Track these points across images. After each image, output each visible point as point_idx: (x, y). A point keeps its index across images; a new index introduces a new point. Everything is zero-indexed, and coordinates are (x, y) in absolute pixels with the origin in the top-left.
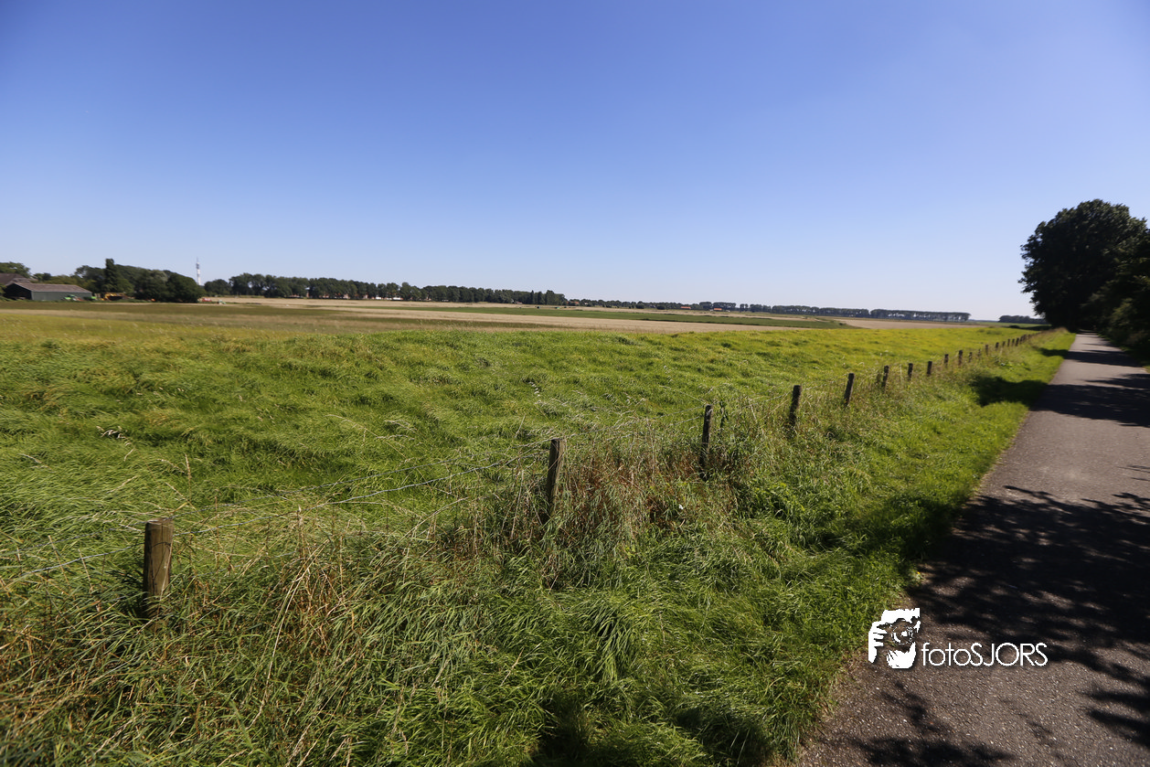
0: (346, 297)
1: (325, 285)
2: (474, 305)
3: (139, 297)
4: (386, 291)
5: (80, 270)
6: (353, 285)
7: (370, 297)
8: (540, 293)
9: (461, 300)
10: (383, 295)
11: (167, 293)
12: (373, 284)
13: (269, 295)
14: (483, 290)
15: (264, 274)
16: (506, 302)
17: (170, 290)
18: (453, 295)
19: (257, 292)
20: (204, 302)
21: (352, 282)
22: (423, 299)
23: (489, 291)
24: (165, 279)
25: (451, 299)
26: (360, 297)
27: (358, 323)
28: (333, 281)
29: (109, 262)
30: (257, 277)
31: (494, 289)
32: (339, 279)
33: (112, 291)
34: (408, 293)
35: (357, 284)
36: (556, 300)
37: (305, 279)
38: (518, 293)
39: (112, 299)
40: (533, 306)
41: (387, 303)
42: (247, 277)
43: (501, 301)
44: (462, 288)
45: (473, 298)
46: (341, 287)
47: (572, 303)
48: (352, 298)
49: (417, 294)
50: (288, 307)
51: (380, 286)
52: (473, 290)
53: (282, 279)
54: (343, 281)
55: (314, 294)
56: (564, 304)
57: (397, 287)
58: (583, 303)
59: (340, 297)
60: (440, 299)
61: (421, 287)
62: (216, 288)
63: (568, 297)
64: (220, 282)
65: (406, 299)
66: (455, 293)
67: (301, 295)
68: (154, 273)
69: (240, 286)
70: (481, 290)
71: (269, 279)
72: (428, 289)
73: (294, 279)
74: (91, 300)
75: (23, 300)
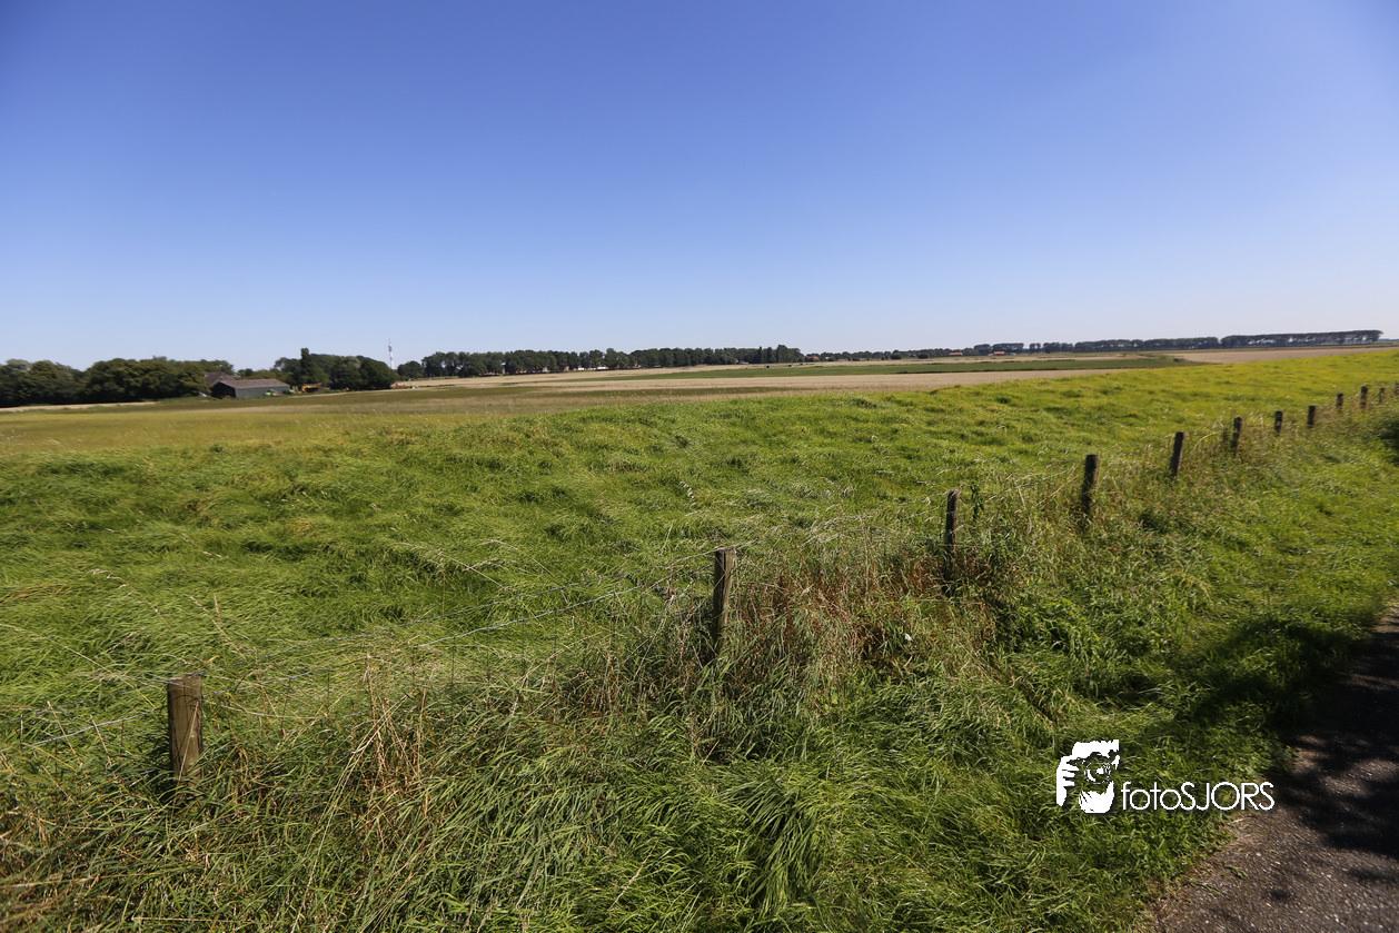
0: (546, 370)
1: (522, 358)
2: (692, 369)
3: (335, 387)
4: (589, 360)
5: (278, 363)
6: (552, 356)
7: (571, 369)
8: (770, 349)
9: (676, 365)
10: (585, 365)
11: (360, 380)
12: (573, 353)
13: (465, 374)
14: (700, 350)
15: (457, 352)
16: (729, 363)
17: (363, 377)
18: (666, 359)
19: (450, 372)
20: (398, 387)
21: (550, 352)
22: (631, 367)
23: (708, 351)
24: (358, 366)
25: (664, 364)
26: (561, 370)
27: (558, 400)
28: (530, 353)
29: (305, 352)
30: (451, 355)
31: (714, 348)
32: (536, 350)
33: (309, 382)
34: (614, 361)
35: (556, 354)
36: (790, 355)
37: (500, 353)
38: (743, 350)
39: (309, 391)
40: (762, 366)
41: (591, 374)
42: (440, 356)
43: (723, 363)
44: (676, 350)
45: (689, 361)
46: (539, 360)
47: (810, 358)
48: (552, 371)
49: (624, 361)
50: (483, 386)
51: (582, 355)
52: (689, 351)
53: (475, 355)
54: (540, 352)
55: (511, 371)
56: (800, 361)
57: (601, 354)
58: (823, 357)
59: (539, 371)
60: (651, 365)
61: (629, 353)
62: (409, 371)
63: (805, 352)
64: (413, 364)
65: (612, 367)
66: (668, 356)
67: (497, 372)
68: (347, 360)
69: (434, 367)
70: (699, 351)
71: (462, 357)
72: (637, 353)
73: (489, 354)
74: (290, 393)
75: (227, 399)
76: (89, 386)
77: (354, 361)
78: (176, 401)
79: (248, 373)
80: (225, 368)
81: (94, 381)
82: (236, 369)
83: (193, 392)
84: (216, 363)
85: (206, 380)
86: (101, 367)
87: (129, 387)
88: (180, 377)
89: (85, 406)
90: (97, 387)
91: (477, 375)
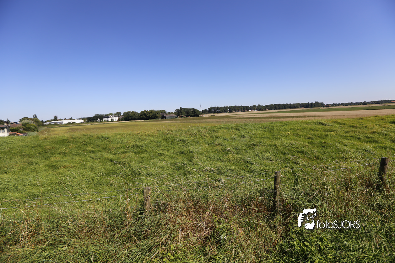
0: (240, 111)
1: (233, 108)
2: (284, 110)
3: (187, 116)
4: (253, 108)
5: (175, 110)
7: (247, 111)
8: (312, 103)
9: (279, 109)
10: (251, 109)
11: (192, 114)
12: (248, 106)
13: (218, 112)
14: (287, 104)
15: (217, 107)
16: (297, 108)
17: (193, 114)
19: (215, 112)
20: (202, 116)
21: (241, 106)
22: (265, 110)
23: (290, 104)
24: (192, 111)
25: (275, 108)
26: (244, 111)
29: (181, 108)
30: (215, 107)
31: (292, 103)
32: (237, 106)
33: (181, 115)
34: (260, 108)
35: (243, 107)
36: (320, 105)
37: (228, 107)
38: (302, 104)
39: (181, 117)
40: (309, 109)
41: (253, 112)
42: (212, 108)
43: (295, 108)
44: (279, 104)
45: (284, 108)
46: (238, 108)
47: (328, 106)
48: (242, 111)
49: (263, 108)
50: (222, 116)
51: (250, 107)
52: (284, 105)
53: (221, 107)
54: (239, 106)
55: (230, 111)
56: (324, 106)
57: (256, 106)
58: (333, 105)
59: (238, 111)
60: (271, 109)
61: (264, 106)
62: (204, 112)
64: (205, 110)
65: (259, 110)
66: (277, 106)
67: (227, 112)
68: (190, 109)
69: (210, 111)
72: (267, 106)
73: (225, 107)
74: (177, 118)
75: (164, 119)
76: (140, 116)
77: (191, 110)
78: (155, 120)
79: (169, 113)
80: (164, 112)
81: (141, 115)
82: (167, 112)
83: (158, 117)
84: (163, 111)
85: (160, 115)
86: (142, 112)
87: (147, 117)
88: (156, 114)
89: (139, 121)
90: (141, 117)
91: (221, 113)
